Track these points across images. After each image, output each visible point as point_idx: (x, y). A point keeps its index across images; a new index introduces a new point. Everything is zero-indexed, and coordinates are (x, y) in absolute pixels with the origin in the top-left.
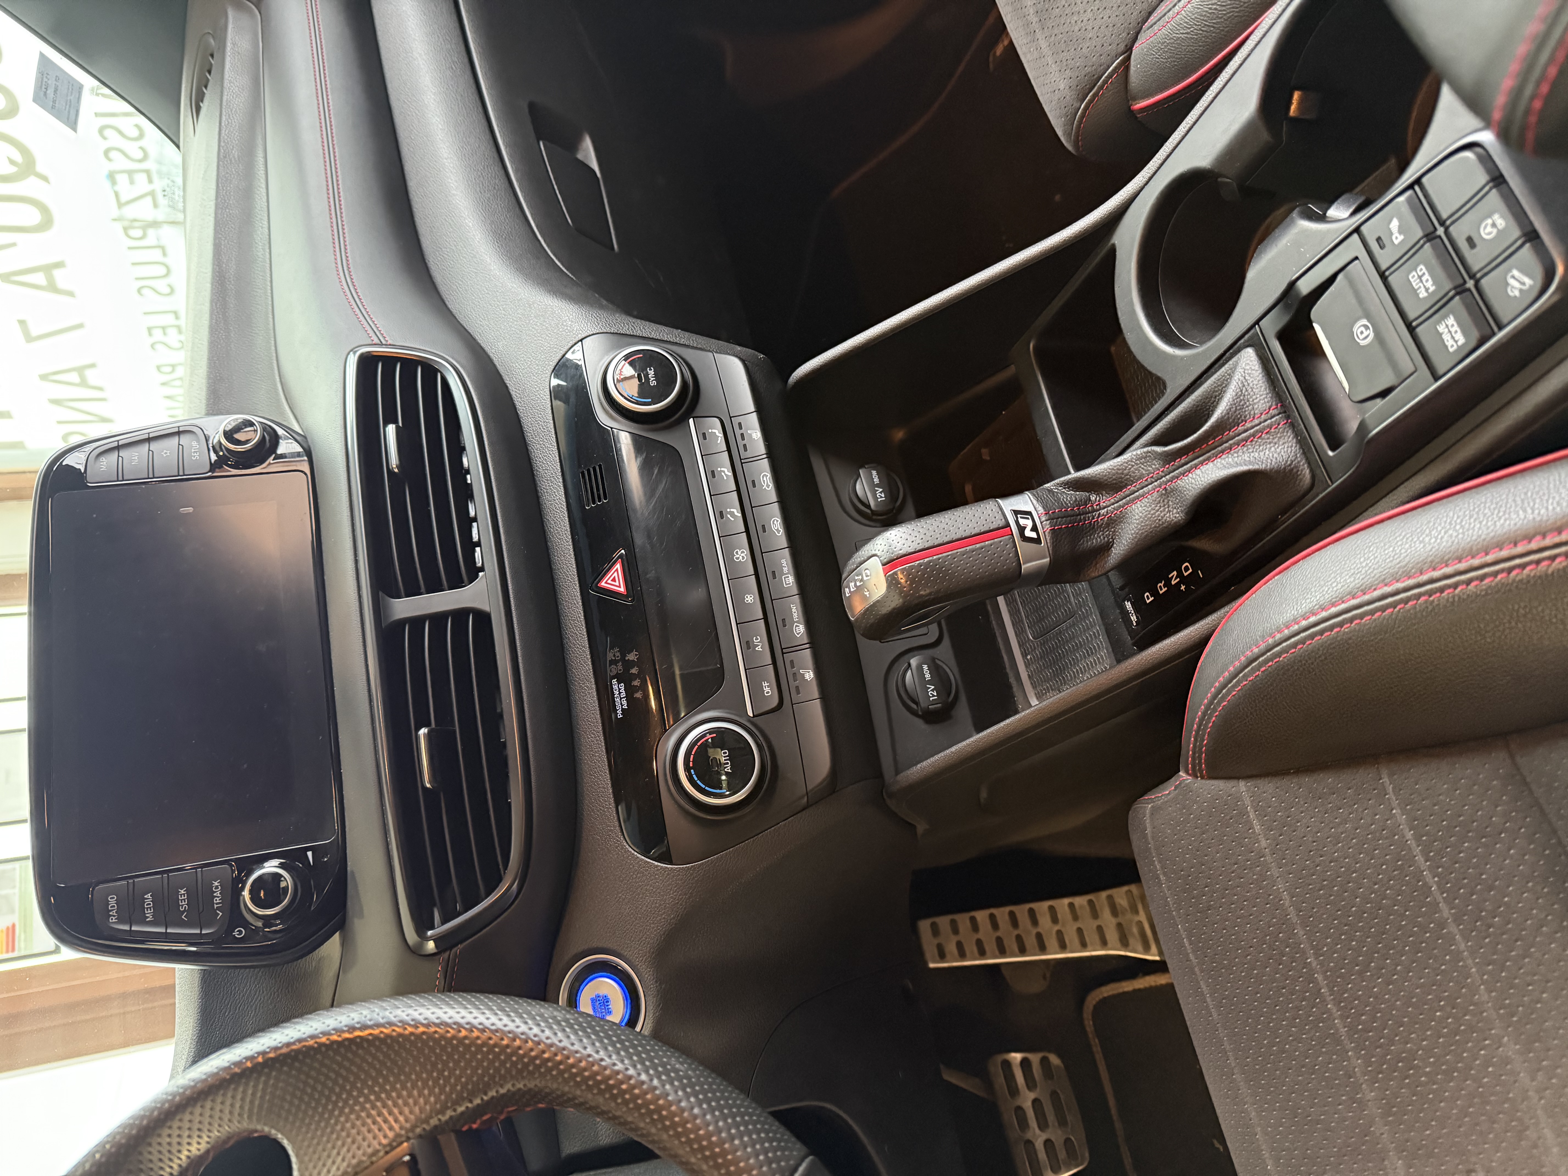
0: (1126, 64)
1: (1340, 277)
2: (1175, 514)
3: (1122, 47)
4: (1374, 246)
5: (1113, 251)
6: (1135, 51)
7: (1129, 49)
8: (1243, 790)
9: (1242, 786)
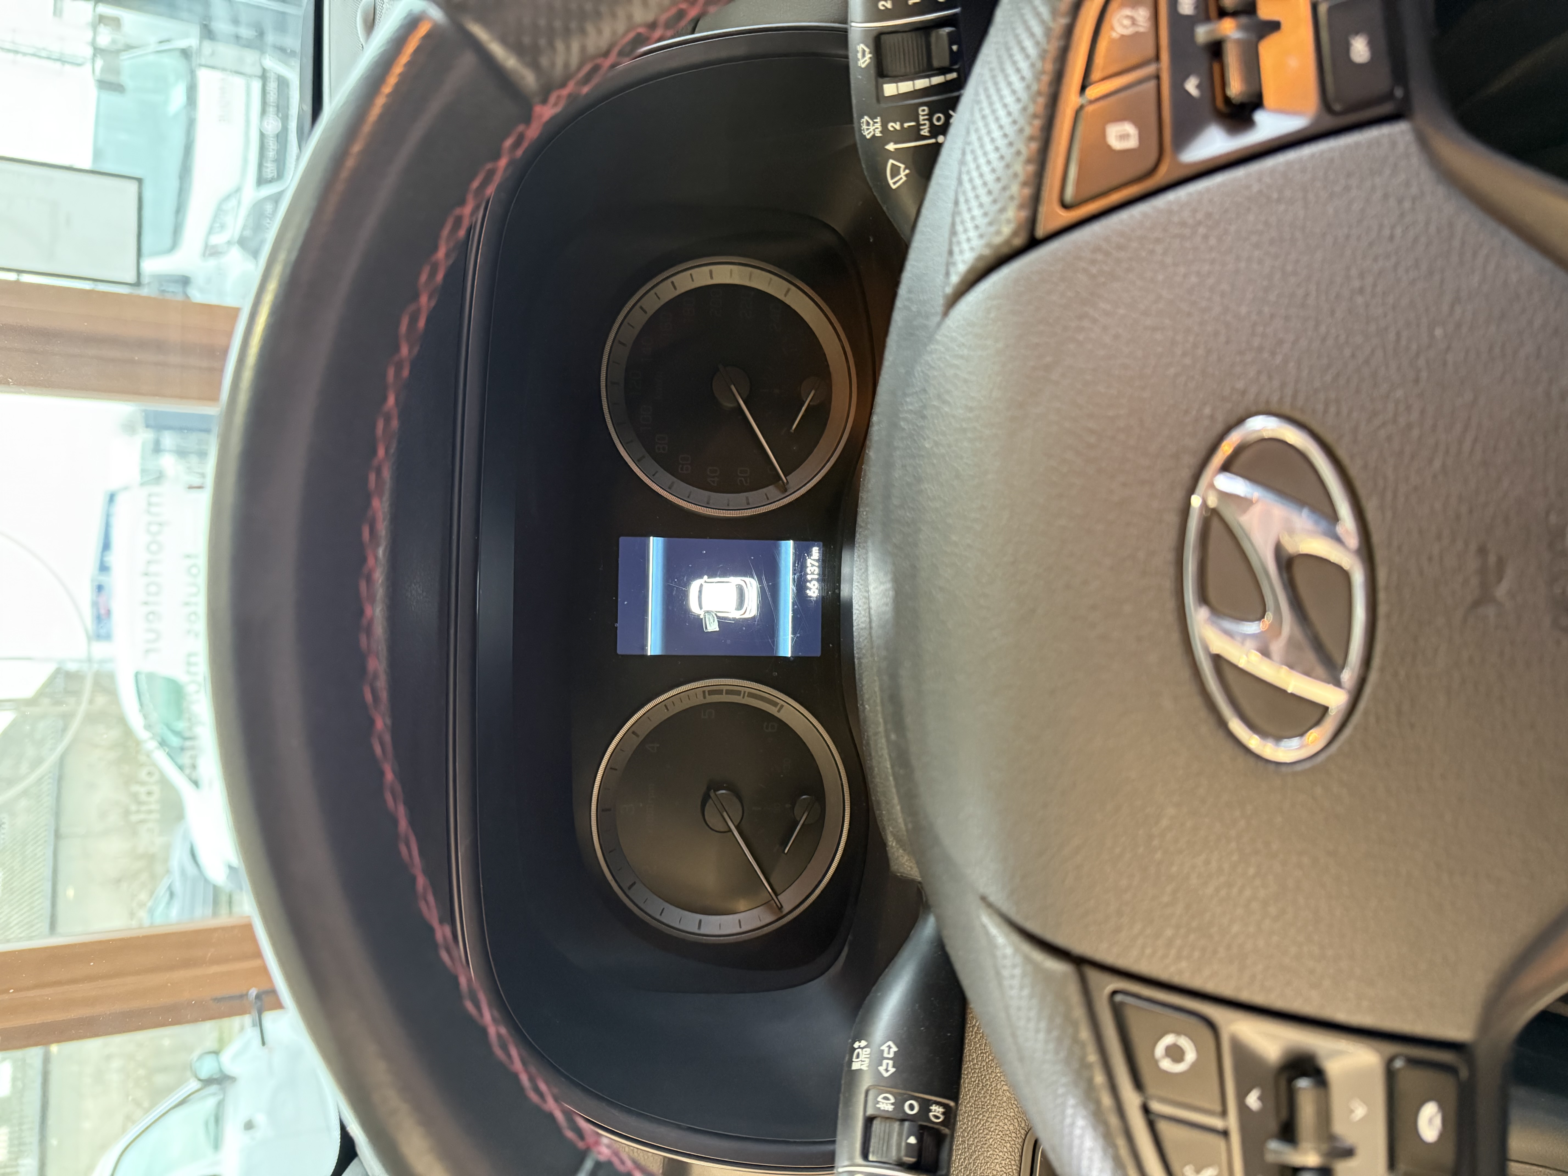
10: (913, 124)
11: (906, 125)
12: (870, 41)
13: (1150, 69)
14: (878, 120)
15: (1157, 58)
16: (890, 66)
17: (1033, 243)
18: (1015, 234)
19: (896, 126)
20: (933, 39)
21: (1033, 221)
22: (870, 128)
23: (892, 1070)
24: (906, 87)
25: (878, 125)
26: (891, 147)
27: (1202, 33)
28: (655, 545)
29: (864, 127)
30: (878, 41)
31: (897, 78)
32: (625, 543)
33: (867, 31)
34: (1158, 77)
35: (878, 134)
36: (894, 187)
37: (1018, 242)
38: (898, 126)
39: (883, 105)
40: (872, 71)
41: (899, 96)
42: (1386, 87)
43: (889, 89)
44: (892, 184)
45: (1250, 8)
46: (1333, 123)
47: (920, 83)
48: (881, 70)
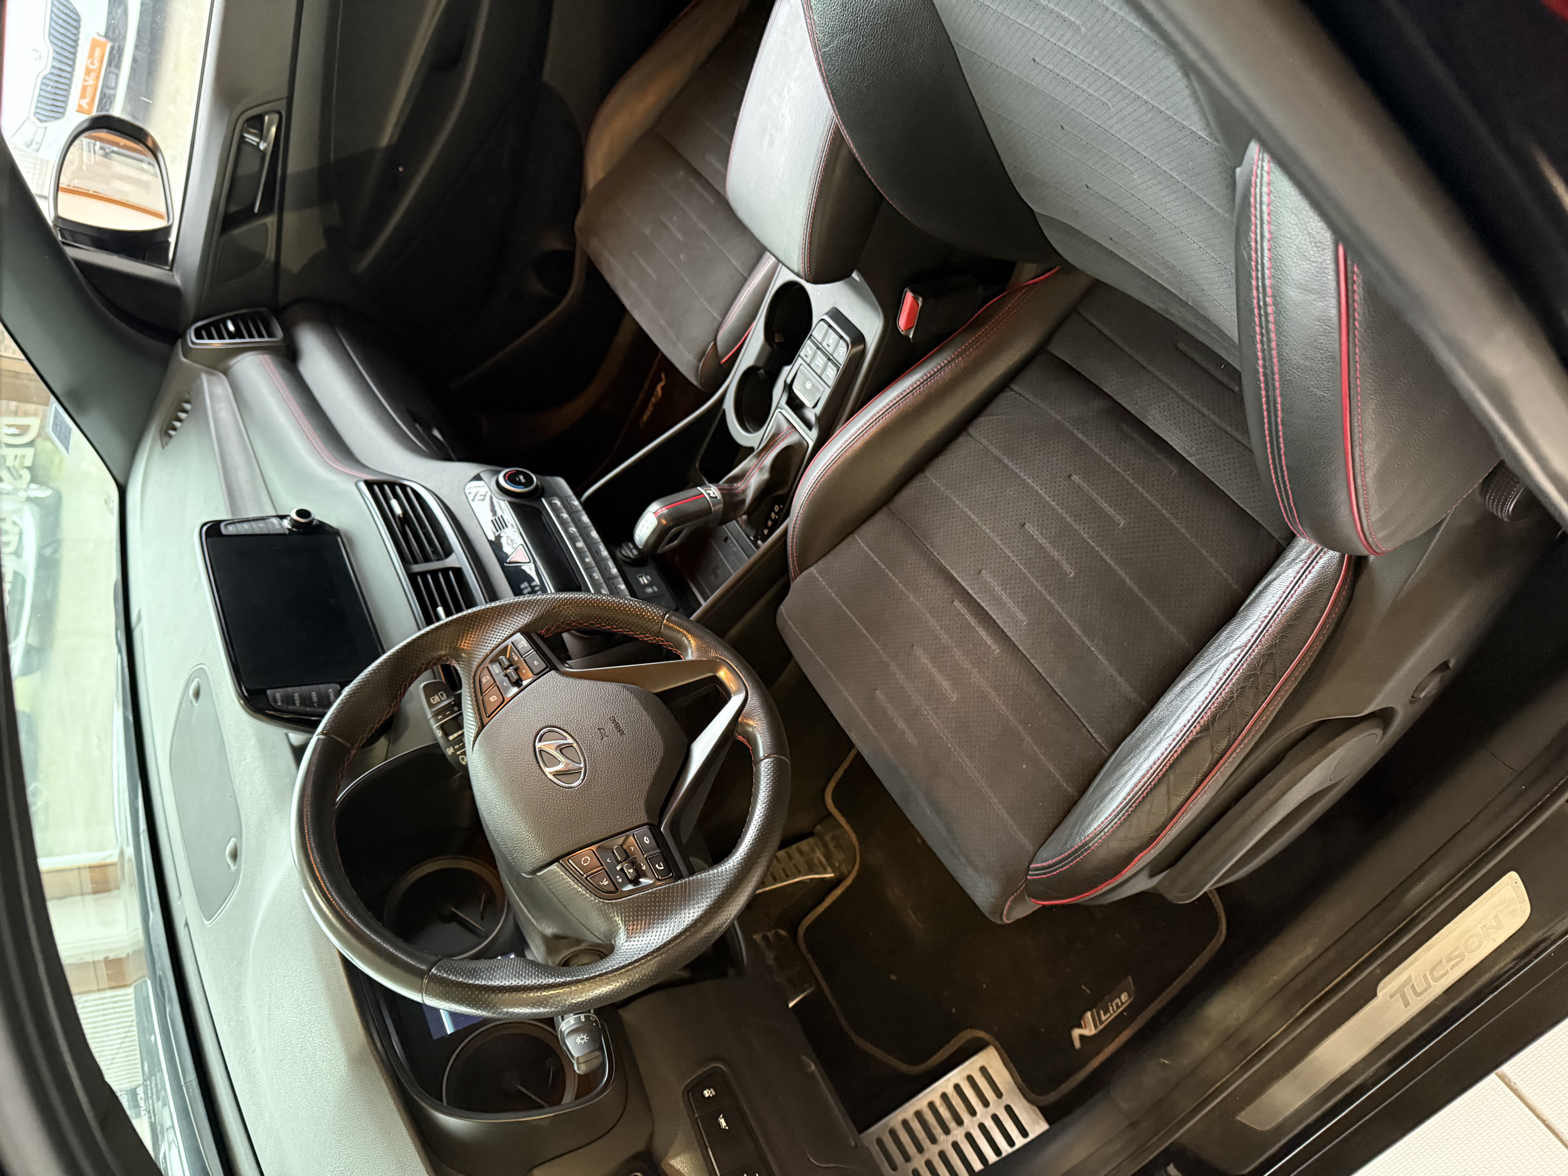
0: (715, 345)
1: (798, 372)
2: (766, 476)
3: (712, 338)
4: (805, 358)
5: (724, 411)
6: (719, 337)
7: (715, 339)
8: (813, 569)
9: (812, 568)
10: (461, 745)
11: (459, 746)
12: (439, 729)
13: (494, 685)
14: (451, 748)
15: (495, 682)
16: (447, 732)
17: (484, 727)
19: (456, 747)
20: (457, 720)
21: (482, 723)
24: (455, 735)
25: (451, 750)
26: (457, 754)
29: (448, 752)
30: (442, 727)
31: (450, 735)
33: (437, 727)
34: (497, 685)
35: (452, 752)
39: (450, 744)
40: (443, 736)
41: (455, 739)
42: (545, 666)
43: (451, 738)
44: (464, 763)
45: (511, 665)
46: (536, 677)
47: (460, 733)
48: (446, 734)
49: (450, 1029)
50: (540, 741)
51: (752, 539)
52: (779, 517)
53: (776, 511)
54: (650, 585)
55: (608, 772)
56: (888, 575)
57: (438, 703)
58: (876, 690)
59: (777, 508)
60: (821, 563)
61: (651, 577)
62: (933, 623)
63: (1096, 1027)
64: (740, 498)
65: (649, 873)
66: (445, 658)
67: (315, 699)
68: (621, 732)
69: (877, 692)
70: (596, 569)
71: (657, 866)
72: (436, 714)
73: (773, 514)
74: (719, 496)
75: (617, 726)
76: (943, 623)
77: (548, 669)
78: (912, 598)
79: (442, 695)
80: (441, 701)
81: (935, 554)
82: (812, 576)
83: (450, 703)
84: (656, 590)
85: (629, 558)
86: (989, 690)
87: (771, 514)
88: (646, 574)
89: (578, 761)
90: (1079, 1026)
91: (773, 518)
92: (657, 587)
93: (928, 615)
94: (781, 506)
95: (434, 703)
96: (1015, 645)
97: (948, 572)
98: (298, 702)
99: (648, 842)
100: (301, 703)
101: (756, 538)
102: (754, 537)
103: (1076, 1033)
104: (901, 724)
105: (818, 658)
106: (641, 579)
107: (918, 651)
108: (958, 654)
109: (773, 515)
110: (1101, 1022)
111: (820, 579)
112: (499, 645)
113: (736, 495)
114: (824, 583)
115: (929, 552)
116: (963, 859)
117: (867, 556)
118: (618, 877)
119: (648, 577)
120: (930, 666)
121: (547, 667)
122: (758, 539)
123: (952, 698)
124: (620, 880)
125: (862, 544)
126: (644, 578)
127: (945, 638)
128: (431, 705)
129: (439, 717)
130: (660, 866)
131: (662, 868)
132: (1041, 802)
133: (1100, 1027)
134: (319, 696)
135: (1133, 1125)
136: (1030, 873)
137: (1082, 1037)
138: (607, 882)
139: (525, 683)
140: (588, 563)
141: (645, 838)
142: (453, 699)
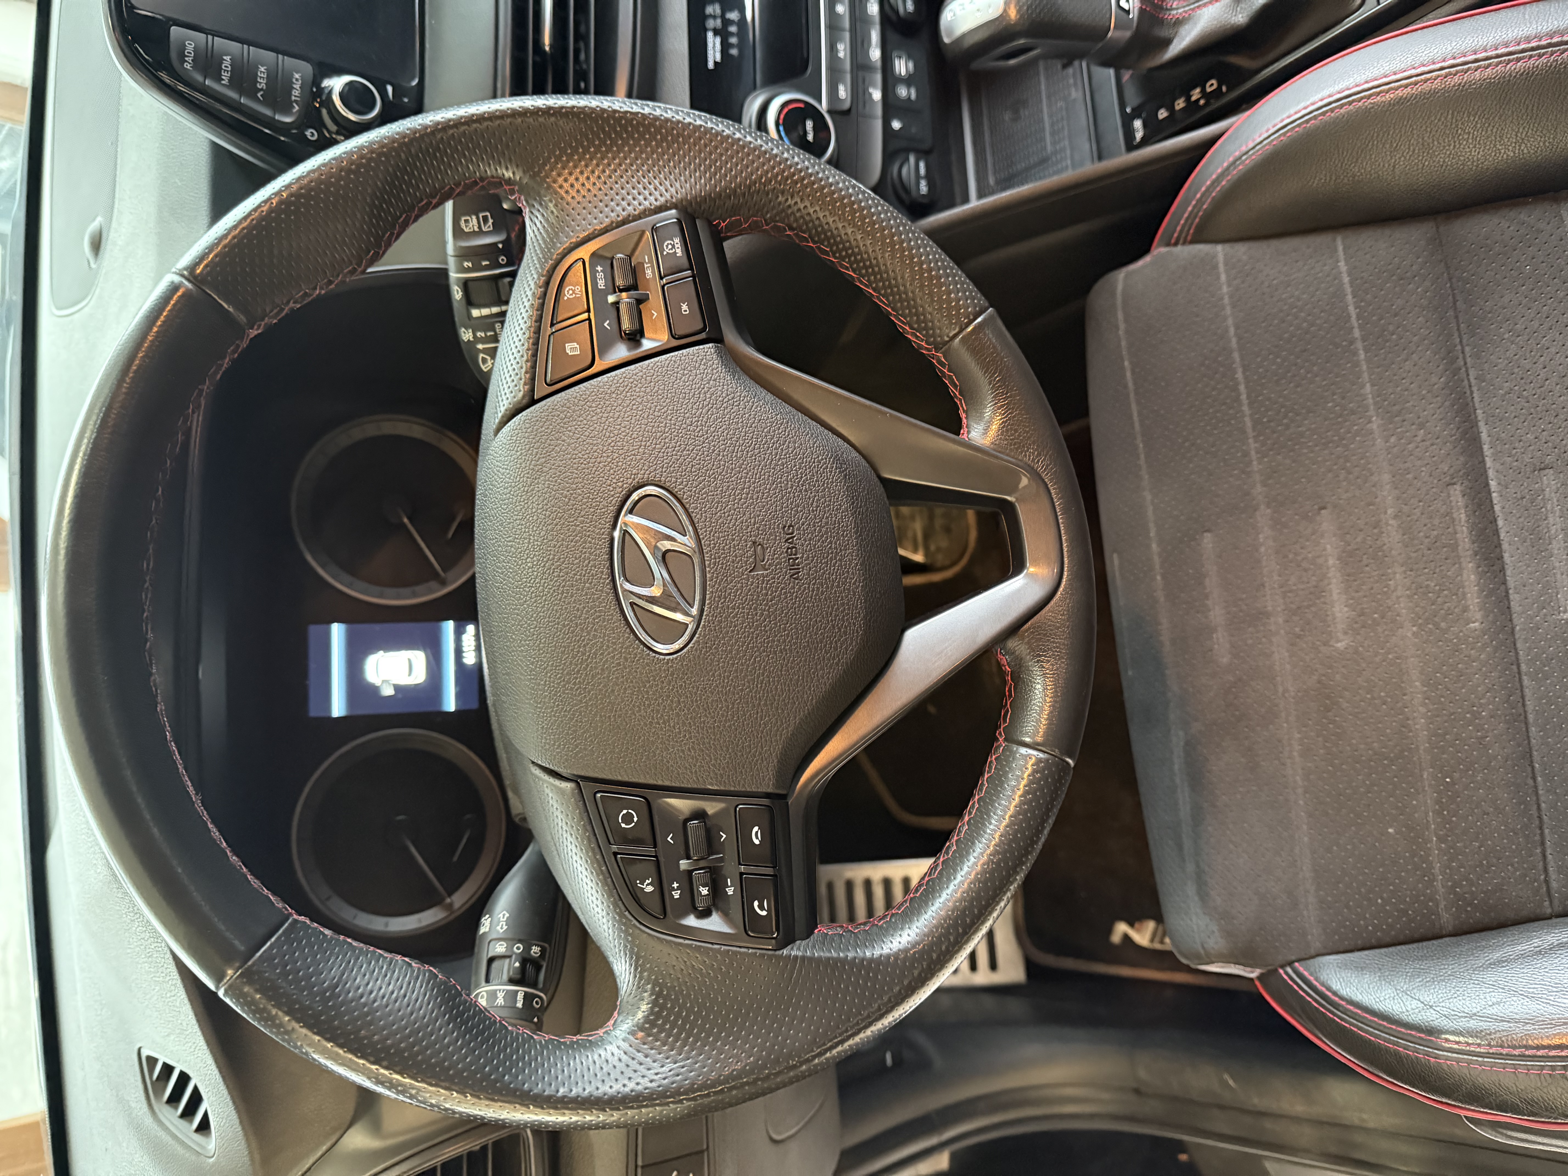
8: (1220, 250)
9: (1219, 248)
10: (492, 333)
11: (489, 334)
12: (461, 285)
13: (585, 316)
14: (470, 331)
15: (588, 311)
16: (474, 298)
17: (533, 402)
18: (524, 397)
19: (480, 334)
20: (500, 284)
21: (532, 390)
22: (466, 335)
23: (505, 927)
24: (485, 312)
25: (471, 334)
26: (480, 346)
27: (611, 299)
28: (337, 631)
29: (463, 334)
30: (466, 285)
31: (479, 306)
32: (314, 630)
33: (458, 279)
34: (589, 319)
35: (471, 339)
36: (485, 370)
37: (525, 401)
38: (483, 335)
39: (473, 322)
40: (464, 302)
41: (482, 317)
42: (700, 326)
43: (475, 313)
44: (484, 368)
45: (634, 287)
46: (676, 343)
47: (495, 310)
48: (470, 302)
49: (338, 708)
50: (631, 511)
51: (1128, 110)
52: (1206, 105)
53: (1209, 90)
54: (908, 81)
55: (738, 652)
56: (1355, 353)
57: (474, 234)
58: (1208, 531)
59: (1212, 85)
60: (1241, 250)
61: (915, 66)
62: (1387, 495)
63: (1152, 940)
64: (1164, 33)
65: (736, 910)
66: (507, 188)
67: (262, 84)
68: (794, 568)
69: (1208, 535)
70: (847, 35)
71: (756, 903)
72: (463, 254)
73: (1198, 90)
74: (1134, 15)
75: (792, 551)
76: (1406, 509)
77: (703, 336)
78: (1376, 424)
79: (485, 219)
80: (480, 233)
81: (1472, 373)
82: (1210, 265)
83: (495, 244)
84: (913, 96)
85: (897, 12)
86: (1415, 674)
87: (1194, 88)
88: (910, 57)
89: (691, 602)
90: (1131, 924)
91: (1194, 98)
92: (917, 91)
93: (1386, 477)
94: (1224, 89)
95: (467, 230)
96: (1513, 632)
97: (1474, 424)
98: (226, 76)
99: (757, 842)
100: (231, 80)
101: (1136, 113)
102: (1133, 110)
103: (1122, 928)
104: (1217, 614)
105: (1134, 408)
106: (897, 62)
107: (1327, 522)
108: (1398, 578)
109: (1196, 94)
110: (1162, 942)
111: (1223, 277)
112: (624, 222)
113: (1161, 22)
114: (1225, 289)
115: (1461, 362)
116: (1190, 867)
117: (1339, 294)
118: (675, 885)
119: (911, 65)
120: (1331, 562)
121: (703, 330)
122: (1139, 116)
123: (1338, 641)
124: (676, 895)
125: (1342, 264)
126: (903, 62)
127: (1392, 537)
128: (458, 232)
129: (466, 264)
130: (761, 907)
131: (764, 913)
132: (1382, 898)
133: (1157, 946)
134: (272, 77)
135: (1137, 1091)
136: (1289, 970)
137: (1126, 938)
138: (650, 889)
139: (647, 345)
140: (838, 15)
141: (756, 829)
142: (502, 237)
